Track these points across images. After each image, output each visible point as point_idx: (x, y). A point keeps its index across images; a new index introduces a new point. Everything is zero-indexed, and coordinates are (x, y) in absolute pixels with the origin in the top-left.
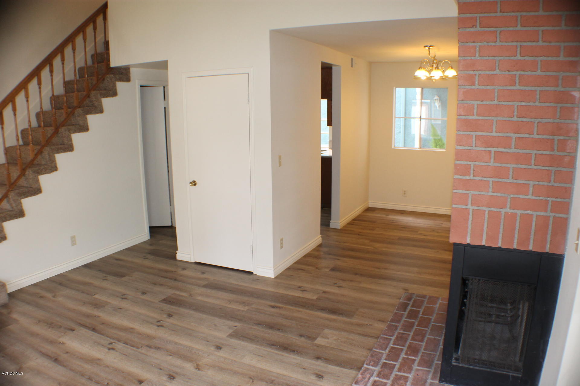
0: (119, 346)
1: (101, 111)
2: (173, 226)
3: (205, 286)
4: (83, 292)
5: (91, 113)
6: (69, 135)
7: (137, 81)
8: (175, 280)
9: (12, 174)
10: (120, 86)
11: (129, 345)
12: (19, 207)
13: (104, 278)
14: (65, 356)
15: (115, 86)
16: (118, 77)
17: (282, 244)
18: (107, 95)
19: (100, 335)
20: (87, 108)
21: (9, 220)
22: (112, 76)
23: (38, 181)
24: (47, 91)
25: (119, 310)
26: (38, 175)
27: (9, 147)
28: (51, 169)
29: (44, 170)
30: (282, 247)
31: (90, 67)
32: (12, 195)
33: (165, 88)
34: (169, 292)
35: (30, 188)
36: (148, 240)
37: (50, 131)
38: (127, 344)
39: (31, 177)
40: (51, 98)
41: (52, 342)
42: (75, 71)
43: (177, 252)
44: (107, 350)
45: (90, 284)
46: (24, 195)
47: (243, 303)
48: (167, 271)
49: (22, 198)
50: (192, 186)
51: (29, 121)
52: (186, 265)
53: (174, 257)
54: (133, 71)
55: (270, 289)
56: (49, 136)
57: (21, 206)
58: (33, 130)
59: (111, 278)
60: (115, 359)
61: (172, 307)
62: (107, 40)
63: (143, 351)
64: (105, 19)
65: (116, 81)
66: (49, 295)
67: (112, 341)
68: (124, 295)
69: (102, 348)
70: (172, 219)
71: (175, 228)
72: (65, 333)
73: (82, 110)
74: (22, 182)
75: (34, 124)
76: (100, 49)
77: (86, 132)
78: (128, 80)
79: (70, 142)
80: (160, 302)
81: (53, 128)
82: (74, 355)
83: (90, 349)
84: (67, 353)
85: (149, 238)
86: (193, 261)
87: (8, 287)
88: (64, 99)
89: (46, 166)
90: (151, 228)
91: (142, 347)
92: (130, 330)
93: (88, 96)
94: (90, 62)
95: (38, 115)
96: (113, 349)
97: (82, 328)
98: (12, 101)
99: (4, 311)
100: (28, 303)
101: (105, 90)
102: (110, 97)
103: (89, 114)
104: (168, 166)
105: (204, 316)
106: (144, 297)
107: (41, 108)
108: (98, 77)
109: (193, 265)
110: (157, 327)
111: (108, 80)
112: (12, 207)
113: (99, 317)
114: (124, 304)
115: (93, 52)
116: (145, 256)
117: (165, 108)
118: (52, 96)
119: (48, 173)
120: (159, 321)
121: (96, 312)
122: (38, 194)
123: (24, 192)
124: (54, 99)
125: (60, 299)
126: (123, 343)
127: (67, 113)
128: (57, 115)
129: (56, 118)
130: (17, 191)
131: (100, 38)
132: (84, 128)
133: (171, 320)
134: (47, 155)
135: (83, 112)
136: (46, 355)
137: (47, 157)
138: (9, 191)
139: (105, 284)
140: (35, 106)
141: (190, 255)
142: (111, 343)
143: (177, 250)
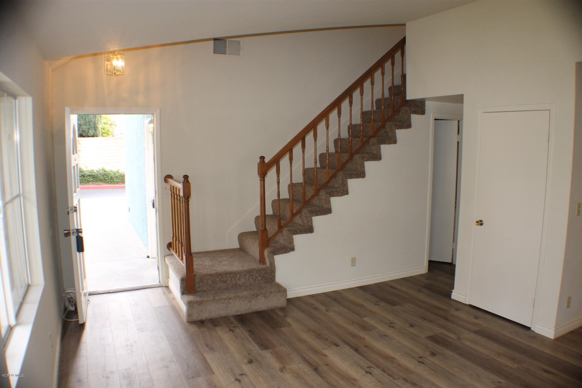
0: (377, 372)
1: (395, 142)
2: (453, 263)
3: (476, 332)
4: (354, 312)
5: (385, 143)
6: (362, 162)
7: (431, 114)
8: (446, 319)
9: (307, 193)
10: (415, 118)
11: (386, 373)
12: (309, 223)
13: (377, 303)
14: (325, 368)
15: (409, 118)
16: (413, 109)
17: (569, 302)
18: (401, 127)
19: (360, 357)
20: (381, 138)
21: (299, 234)
22: (407, 108)
23: (329, 202)
24: (345, 121)
25: (385, 337)
26: (330, 197)
27: (307, 169)
28: (342, 193)
29: (336, 193)
30: (568, 307)
31: (387, 98)
32: (305, 211)
33: (460, 121)
34: (438, 331)
35: (321, 208)
36: (426, 273)
37: (345, 157)
38: (385, 372)
39: (323, 198)
40: (349, 126)
41: (316, 352)
42: (372, 102)
43: (453, 291)
44: (365, 373)
45: (362, 306)
46: (316, 213)
47: (514, 359)
48: (439, 308)
49: (313, 216)
50: (478, 225)
51: (328, 147)
52: (460, 305)
53: (449, 295)
54: (428, 103)
55: (547, 351)
56: (344, 161)
57: (312, 223)
58: (330, 155)
59: (383, 304)
60: (370, 383)
61: (437, 346)
62: (404, 73)
63: (398, 383)
64: (403, 54)
65: (411, 113)
66: (323, 308)
67: (371, 365)
68: (392, 323)
69: (360, 369)
70: (453, 256)
71: (455, 265)
72: (329, 347)
73: (376, 140)
74: (315, 201)
75: (332, 150)
76: (398, 82)
77: (378, 161)
78: (423, 112)
79: (363, 169)
80: (426, 338)
81: (348, 154)
82: (333, 369)
83: (349, 368)
84: (327, 365)
85: (427, 271)
86: (468, 303)
87: (288, 293)
88: (361, 128)
89: (338, 189)
90: (430, 262)
91: (398, 378)
92: (391, 359)
93: (383, 126)
94: (387, 95)
95: (336, 141)
96: (370, 373)
97: (346, 346)
98: (314, 128)
99: (281, 314)
100: (303, 311)
101: (400, 121)
102: (404, 128)
103: (382, 144)
104: (456, 202)
105: (468, 363)
106: (412, 330)
107: (339, 135)
108: (394, 109)
109: (467, 308)
110: (417, 363)
111: (403, 113)
112: (304, 223)
113: (363, 339)
114: (390, 332)
115: (390, 85)
116: (420, 289)
117: (458, 142)
118: (350, 125)
119: (339, 196)
120: (421, 357)
121: (362, 334)
122: (328, 214)
123: (316, 210)
124: (352, 128)
125: (332, 314)
126: (382, 370)
127: (362, 141)
128: (353, 142)
129: (352, 146)
130: (310, 209)
131: (398, 71)
132: (377, 157)
133: (433, 359)
134: (340, 179)
135: (377, 142)
136: (307, 362)
137: (340, 181)
138: (302, 207)
139: (375, 309)
140: (333, 133)
141: (466, 296)
142: (370, 367)
143: (453, 289)
